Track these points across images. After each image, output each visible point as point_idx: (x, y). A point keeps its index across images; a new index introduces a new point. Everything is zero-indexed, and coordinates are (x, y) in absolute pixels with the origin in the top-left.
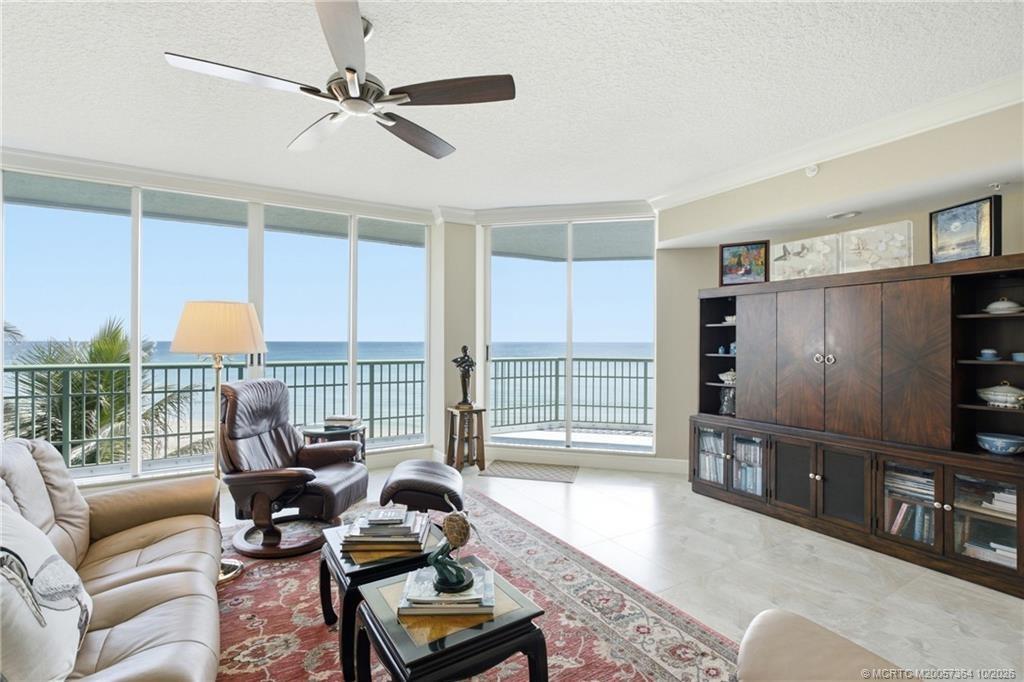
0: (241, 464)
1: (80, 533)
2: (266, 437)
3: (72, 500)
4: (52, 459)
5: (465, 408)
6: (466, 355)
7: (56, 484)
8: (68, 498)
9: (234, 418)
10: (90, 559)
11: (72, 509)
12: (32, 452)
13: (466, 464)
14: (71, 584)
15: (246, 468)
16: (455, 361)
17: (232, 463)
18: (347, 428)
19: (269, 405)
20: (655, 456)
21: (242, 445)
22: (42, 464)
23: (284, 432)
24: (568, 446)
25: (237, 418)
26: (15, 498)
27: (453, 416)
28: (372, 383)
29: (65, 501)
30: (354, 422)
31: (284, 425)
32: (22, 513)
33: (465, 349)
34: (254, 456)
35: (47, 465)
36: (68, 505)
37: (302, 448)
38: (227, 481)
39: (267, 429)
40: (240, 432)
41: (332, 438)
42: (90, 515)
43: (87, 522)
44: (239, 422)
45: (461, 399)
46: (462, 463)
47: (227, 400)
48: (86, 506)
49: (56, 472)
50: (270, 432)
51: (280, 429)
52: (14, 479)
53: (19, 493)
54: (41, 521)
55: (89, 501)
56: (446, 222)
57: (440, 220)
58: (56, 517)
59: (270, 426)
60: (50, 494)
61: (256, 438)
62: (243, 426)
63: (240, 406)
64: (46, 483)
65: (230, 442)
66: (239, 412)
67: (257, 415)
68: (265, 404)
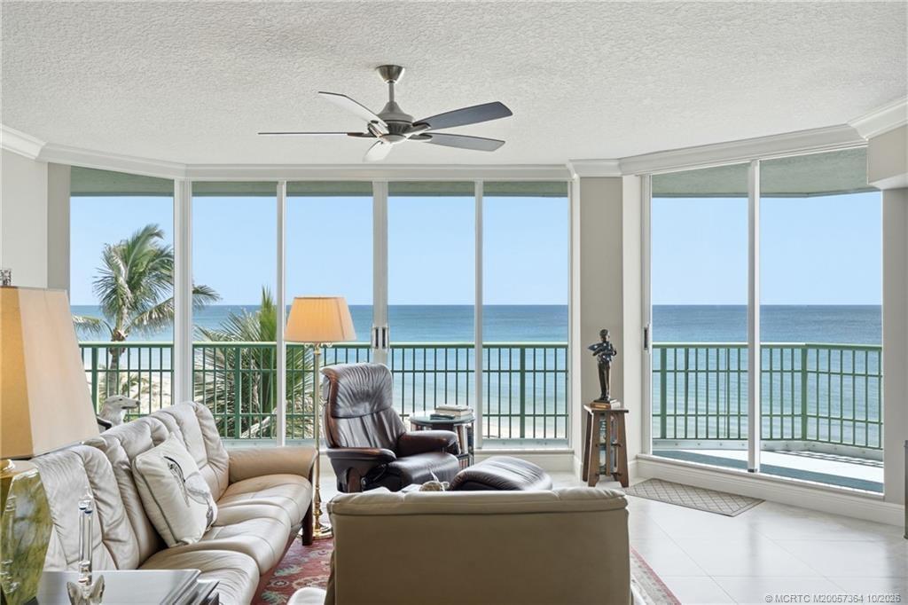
0: (339, 441)
1: (222, 475)
2: (368, 421)
3: (218, 449)
4: (207, 418)
5: (603, 406)
6: (605, 341)
7: (209, 436)
8: (215, 447)
9: (336, 399)
10: (227, 494)
11: (217, 455)
12: (196, 411)
13: (602, 477)
14: (205, 491)
15: (344, 444)
16: (592, 348)
17: (333, 440)
18: (452, 418)
19: (371, 390)
20: (883, 499)
21: (343, 425)
22: (201, 420)
23: (386, 417)
24: (752, 471)
25: (339, 399)
26: (184, 439)
27: (589, 416)
28: (523, 371)
29: (213, 449)
30: (462, 413)
31: (385, 409)
32: (188, 450)
33: (604, 334)
34: (353, 435)
35: (205, 422)
36: (215, 452)
37: (402, 434)
38: (329, 454)
39: (368, 411)
40: (341, 412)
41: (435, 426)
42: (230, 464)
43: (227, 468)
44: (340, 403)
45: (598, 395)
46: (597, 475)
47: (330, 383)
48: (227, 455)
49: (209, 428)
50: (372, 414)
51: (382, 413)
52: (185, 427)
53: (187, 437)
54: (198, 459)
55: (229, 453)
56: (581, 178)
57: (575, 176)
58: (208, 459)
59: (372, 409)
60: (206, 443)
61: (358, 420)
62: (344, 407)
63: (341, 388)
64: (204, 435)
65: (332, 420)
66: (339, 394)
67: (357, 397)
68: (366, 388)
